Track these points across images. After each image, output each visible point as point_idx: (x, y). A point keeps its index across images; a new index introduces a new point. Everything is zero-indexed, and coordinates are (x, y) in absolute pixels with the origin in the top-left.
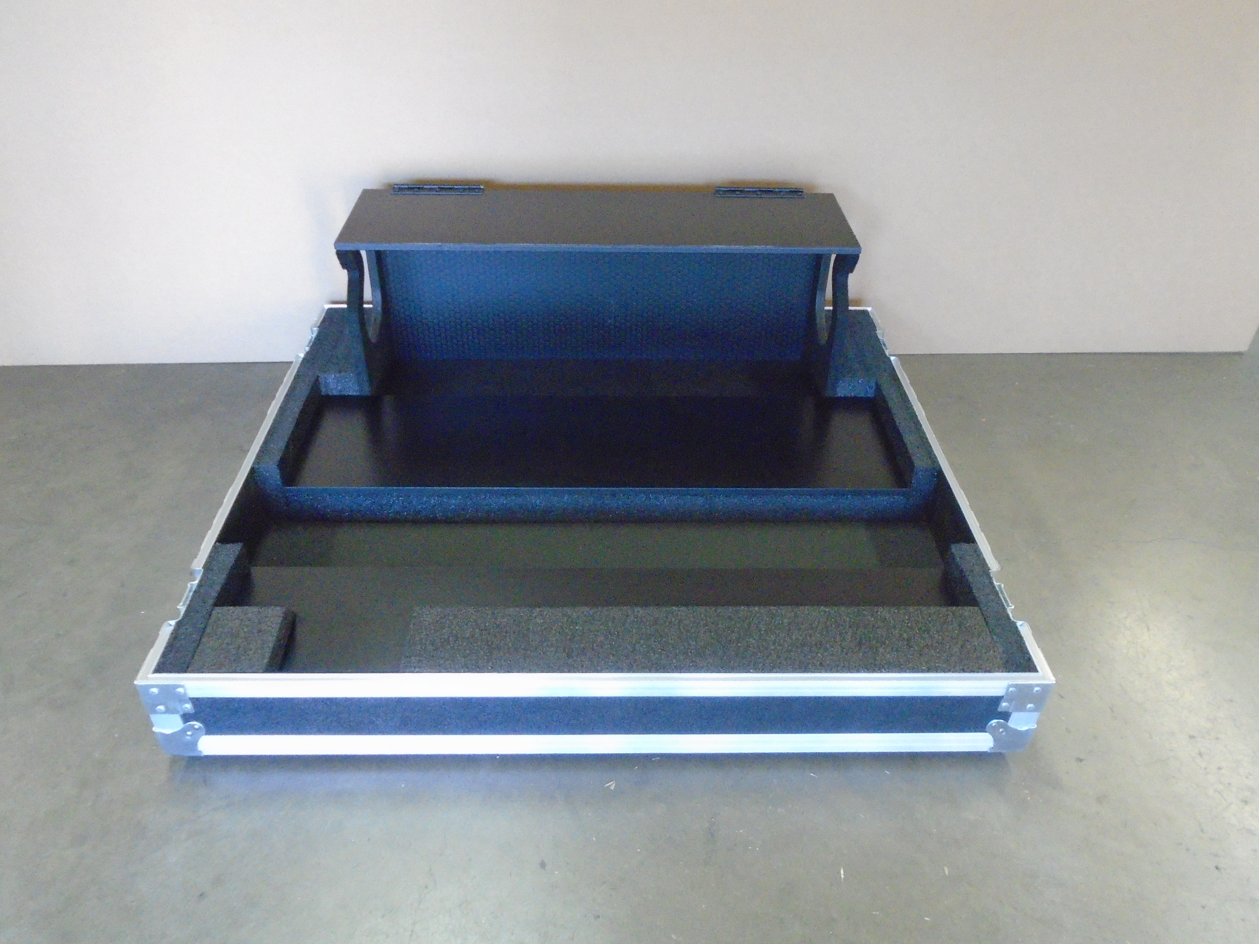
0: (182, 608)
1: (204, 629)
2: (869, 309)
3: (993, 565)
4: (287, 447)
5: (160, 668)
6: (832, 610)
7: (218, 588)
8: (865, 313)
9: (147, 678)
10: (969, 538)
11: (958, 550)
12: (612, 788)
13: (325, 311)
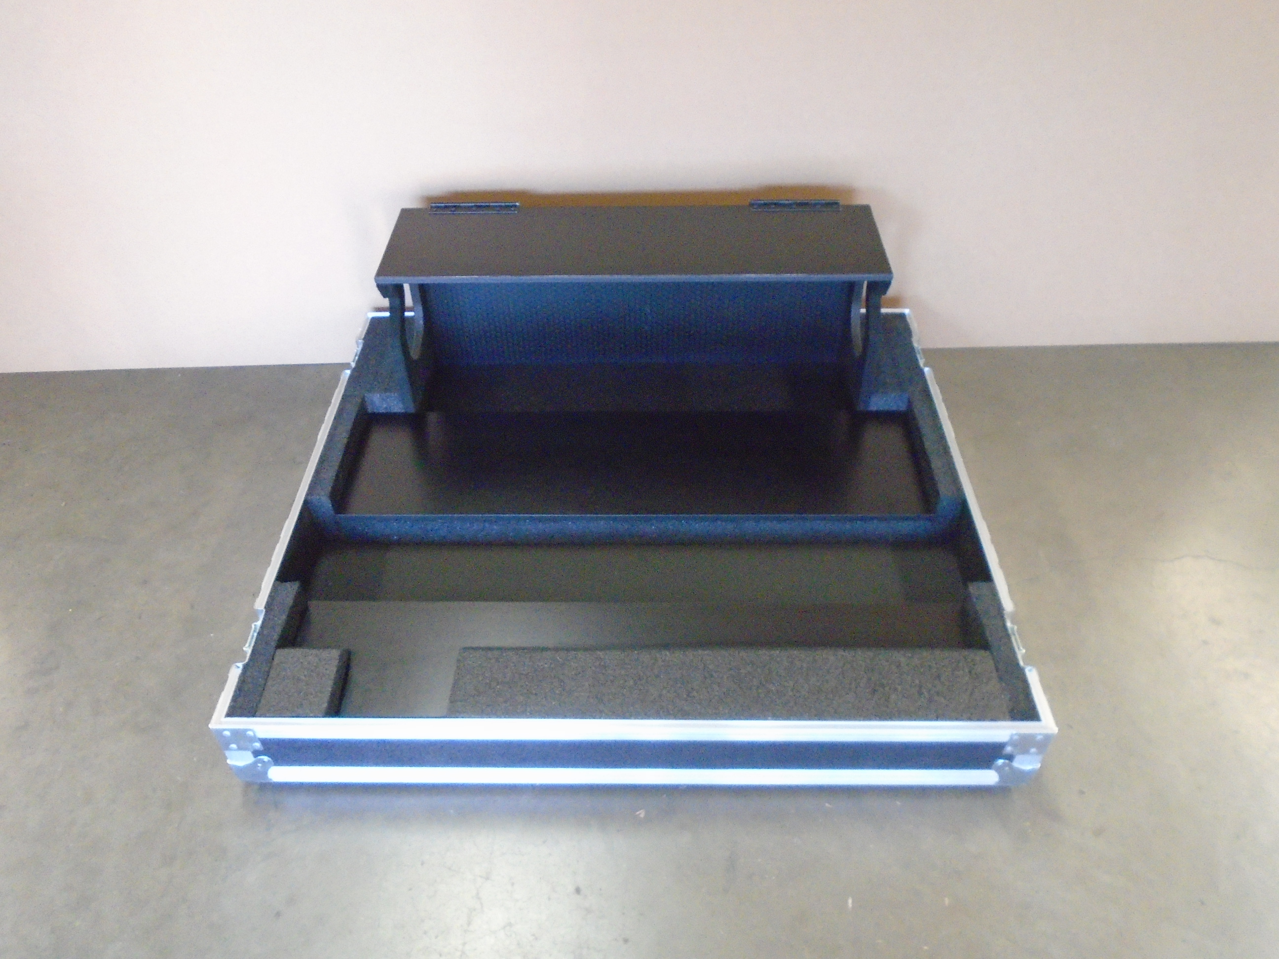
0: (248, 649)
1: (268, 672)
2: (907, 311)
3: (1008, 604)
4: (337, 476)
5: (231, 713)
6: (848, 654)
7: (279, 630)
8: (902, 316)
9: (221, 723)
10: (986, 576)
11: (974, 589)
12: (642, 816)
13: (369, 321)
